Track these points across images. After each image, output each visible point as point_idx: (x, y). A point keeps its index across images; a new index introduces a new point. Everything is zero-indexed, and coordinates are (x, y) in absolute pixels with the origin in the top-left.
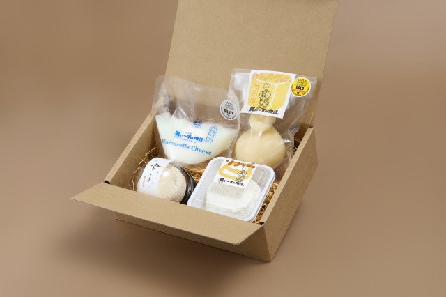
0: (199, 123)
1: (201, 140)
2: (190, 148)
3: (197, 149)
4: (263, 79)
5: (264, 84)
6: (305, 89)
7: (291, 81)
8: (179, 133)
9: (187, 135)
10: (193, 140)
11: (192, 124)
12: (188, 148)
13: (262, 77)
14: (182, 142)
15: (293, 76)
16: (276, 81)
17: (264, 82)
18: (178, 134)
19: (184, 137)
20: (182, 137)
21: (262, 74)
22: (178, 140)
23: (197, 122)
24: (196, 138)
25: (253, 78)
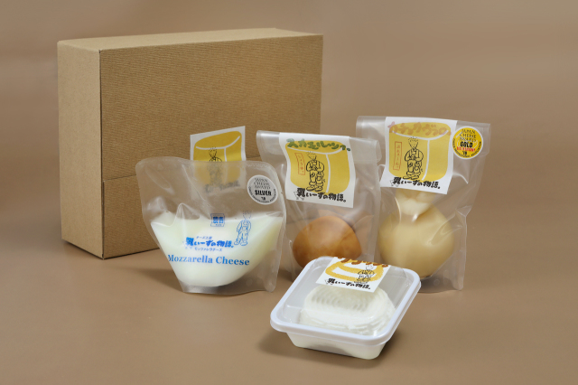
0: (221, 218)
1: (229, 244)
2: (214, 261)
3: (225, 261)
4: (407, 131)
5: (411, 140)
6: (475, 146)
7: (450, 133)
8: (192, 240)
9: (205, 241)
10: (216, 247)
11: (211, 221)
12: (211, 261)
13: (403, 128)
14: (199, 254)
15: (452, 123)
16: (427, 134)
17: (410, 136)
18: (190, 241)
19: (201, 246)
20: (198, 246)
21: (403, 124)
22: (192, 252)
23: (217, 217)
24: (221, 243)
25: (390, 132)
